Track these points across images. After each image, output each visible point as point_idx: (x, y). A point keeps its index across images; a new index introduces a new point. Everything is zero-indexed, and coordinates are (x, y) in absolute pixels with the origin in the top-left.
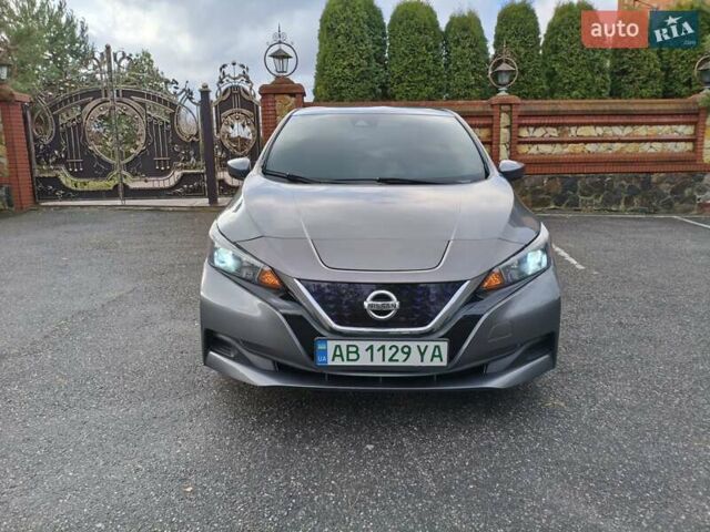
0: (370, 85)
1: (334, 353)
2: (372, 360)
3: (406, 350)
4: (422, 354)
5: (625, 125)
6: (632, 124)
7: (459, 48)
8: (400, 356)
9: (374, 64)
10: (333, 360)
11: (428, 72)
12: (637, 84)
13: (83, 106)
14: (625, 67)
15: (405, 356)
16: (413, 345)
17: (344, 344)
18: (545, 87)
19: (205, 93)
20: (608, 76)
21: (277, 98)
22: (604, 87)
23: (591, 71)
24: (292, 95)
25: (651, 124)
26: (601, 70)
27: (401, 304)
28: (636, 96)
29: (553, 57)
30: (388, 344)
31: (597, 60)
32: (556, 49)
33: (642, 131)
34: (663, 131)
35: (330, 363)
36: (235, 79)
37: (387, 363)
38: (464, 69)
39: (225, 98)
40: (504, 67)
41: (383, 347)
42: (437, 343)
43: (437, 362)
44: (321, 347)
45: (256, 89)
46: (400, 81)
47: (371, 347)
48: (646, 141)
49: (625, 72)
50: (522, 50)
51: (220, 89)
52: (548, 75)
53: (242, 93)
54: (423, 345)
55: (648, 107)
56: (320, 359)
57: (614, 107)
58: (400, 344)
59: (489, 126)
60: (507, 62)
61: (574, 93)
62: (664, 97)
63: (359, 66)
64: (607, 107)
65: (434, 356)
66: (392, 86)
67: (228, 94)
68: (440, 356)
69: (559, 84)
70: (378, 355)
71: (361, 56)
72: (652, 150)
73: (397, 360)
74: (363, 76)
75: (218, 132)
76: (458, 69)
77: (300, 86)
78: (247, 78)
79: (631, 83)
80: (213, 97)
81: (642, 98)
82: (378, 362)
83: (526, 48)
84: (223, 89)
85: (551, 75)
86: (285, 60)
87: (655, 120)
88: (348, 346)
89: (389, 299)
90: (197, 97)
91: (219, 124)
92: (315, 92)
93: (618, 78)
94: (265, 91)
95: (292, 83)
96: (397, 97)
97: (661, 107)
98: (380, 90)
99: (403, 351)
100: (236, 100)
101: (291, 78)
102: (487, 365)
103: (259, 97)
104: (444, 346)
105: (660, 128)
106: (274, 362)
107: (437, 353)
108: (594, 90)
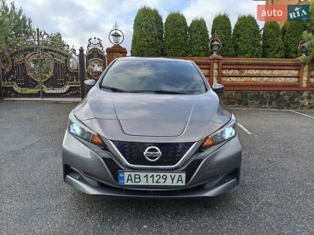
0: (156, 49)
1: (128, 179)
2: (147, 182)
3: (164, 177)
4: (173, 179)
5: (269, 69)
6: (272, 69)
7: (196, 34)
8: (161, 180)
9: (158, 40)
10: (127, 182)
11: (182, 44)
12: (274, 52)
13: (25, 55)
14: (268, 44)
15: (164, 180)
16: (168, 175)
17: (133, 174)
18: (234, 52)
19: (81, 50)
20: (261, 49)
21: (114, 54)
22: (259, 53)
23: (254, 46)
24: (121, 53)
25: (280, 69)
26: (258, 45)
27: (162, 154)
28: (273, 57)
29: (237, 39)
30: (155, 174)
31: (256, 41)
32: (238, 36)
33: (276, 73)
34: (285, 73)
35: (126, 183)
36: (95, 45)
37: (155, 184)
38: (198, 43)
39: (90, 53)
40: (215, 43)
41: (153, 176)
42: (180, 174)
43: (180, 184)
44: (121, 175)
45: (105, 49)
46: (169, 48)
47: (147, 176)
48: (278, 77)
49: (268, 47)
50: (223, 35)
51: (88, 49)
52: (235, 47)
53: (99, 51)
54: (173, 175)
55: (279, 62)
56: (121, 181)
57: (264, 62)
58: (162, 174)
59: (209, 69)
60: (217, 41)
61: (247, 55)
62: (285, 58)
63: (152, 41)
64: (261, 62)
65: (178, 180)
66: (166, 50)
67: (92, 52)
68: (182, 180)
69: (240, 51)
70: (150, 180)
71: (152, 36)
72: (280, 81)
73: (160, 183)
74: (153, 46)
75: (87, 68)
76: (195, 44)
77: (125, 49)
78: (101, 44)
79: (271, 51)
80: (85, 53)
81: (276, 58)
82: (150, 183)
83: (226, 35)
84: (90, 49)
85: (236, 47)
86: (118, 37)
87: (281, 68)
88: (135, 175)
89: (156, 151)
90: (78, 52)
91: (88, 65)
92: (131, 52)
93: (265, 49)
94: (108, 50)
95: (121, 47)
96: (168, 55)
97: (284, 62)
98: (160, 52)
99: (163, 178)
100: (96, 54)
101: (121, 45)
102: (205, 184)
103: (106, 53)
104: (184, 175)
105: (284, 71)
106: (98, 182)
107: (180, 179)
108: (255, 54)
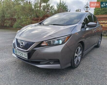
4: (24, 55)
8: (22, 55)
16: (23, 53)
17: (16, 50)
30: (20, 52)
54: (24, 53)
58: (22, 52)
68: (26, 56)
